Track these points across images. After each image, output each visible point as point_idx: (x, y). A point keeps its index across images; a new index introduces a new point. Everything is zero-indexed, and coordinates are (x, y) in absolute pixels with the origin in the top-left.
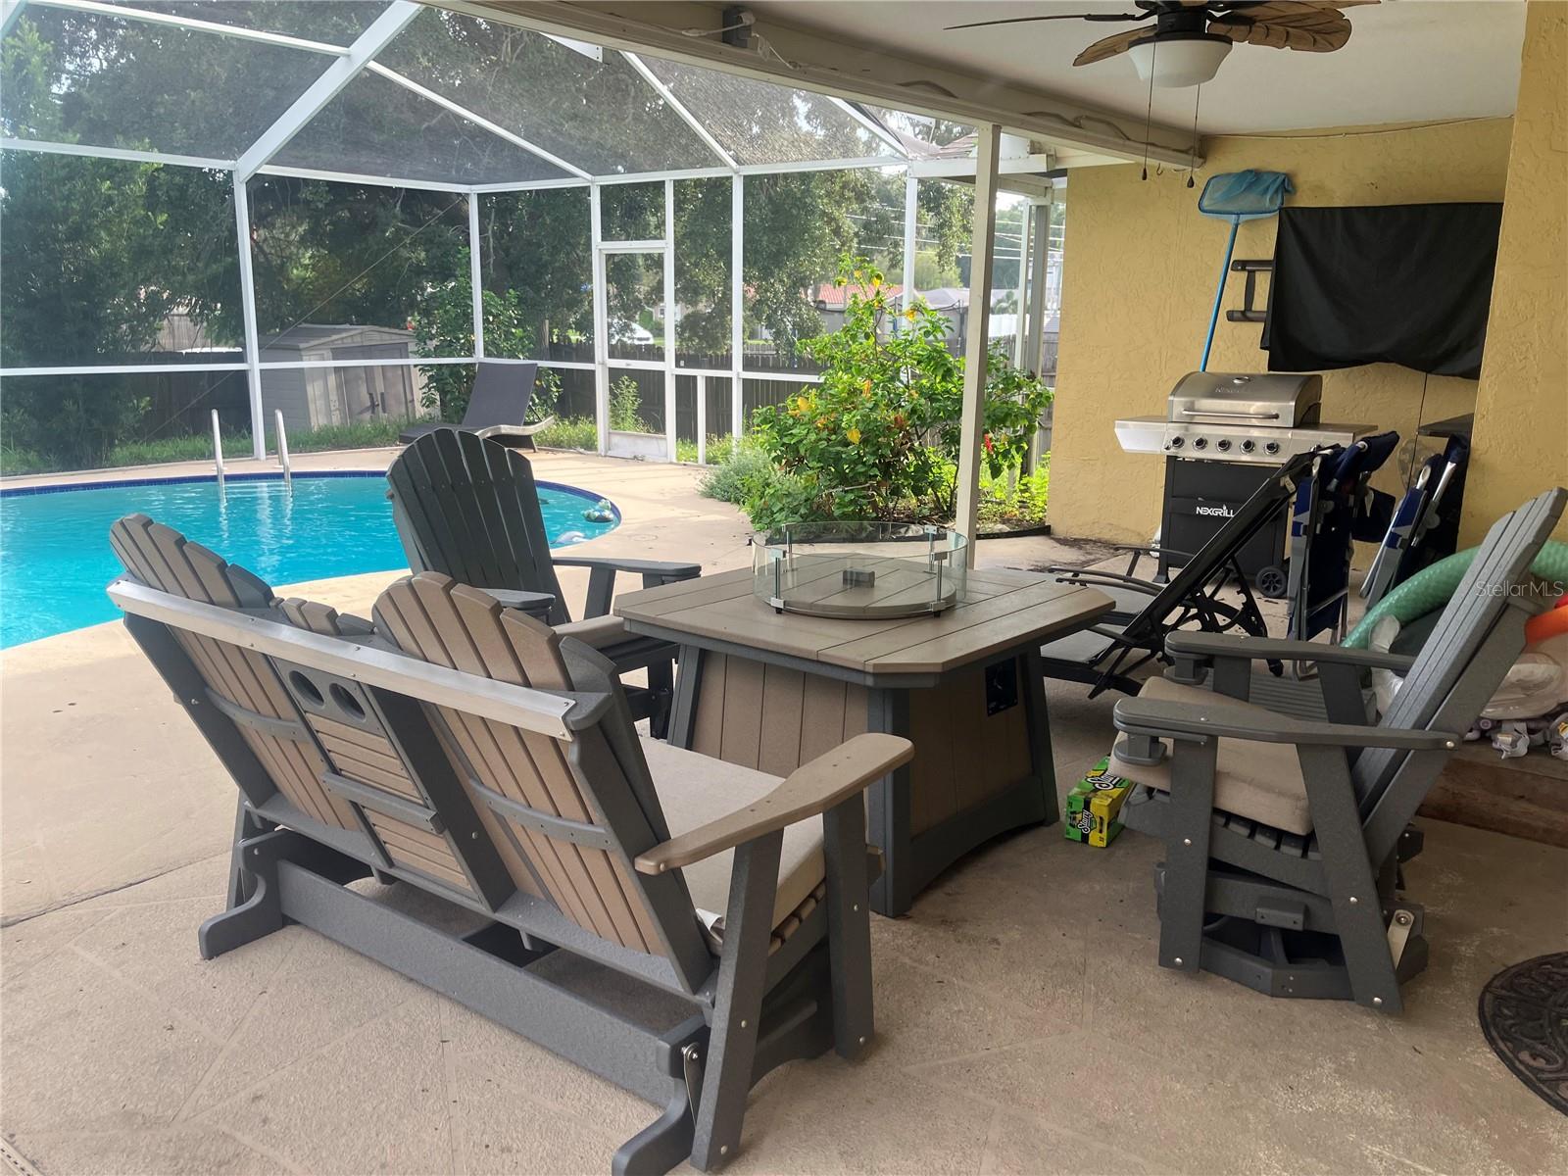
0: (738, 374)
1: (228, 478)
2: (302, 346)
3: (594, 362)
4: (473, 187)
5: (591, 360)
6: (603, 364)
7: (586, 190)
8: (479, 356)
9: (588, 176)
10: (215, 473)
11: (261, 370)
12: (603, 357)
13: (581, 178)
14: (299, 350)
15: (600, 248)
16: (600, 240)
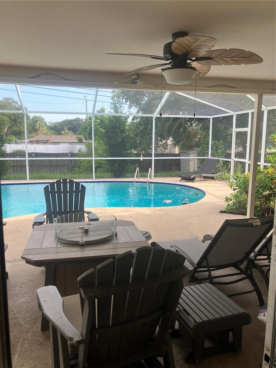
0: (262, 164)
1: (136, 182)
2: (190, 153)
3: (231, 159)
4: (211, 116)
5: (230, 158)
6: (233, 159)
7: (232, 116)
8: (210, 157)
9: (233, 112)
10: (133, 181)
11: (154, 159)
12: (233, 158)
13: (231, 113)
14: (189, 154)
15: (235, 130)
16: (235, 128)
